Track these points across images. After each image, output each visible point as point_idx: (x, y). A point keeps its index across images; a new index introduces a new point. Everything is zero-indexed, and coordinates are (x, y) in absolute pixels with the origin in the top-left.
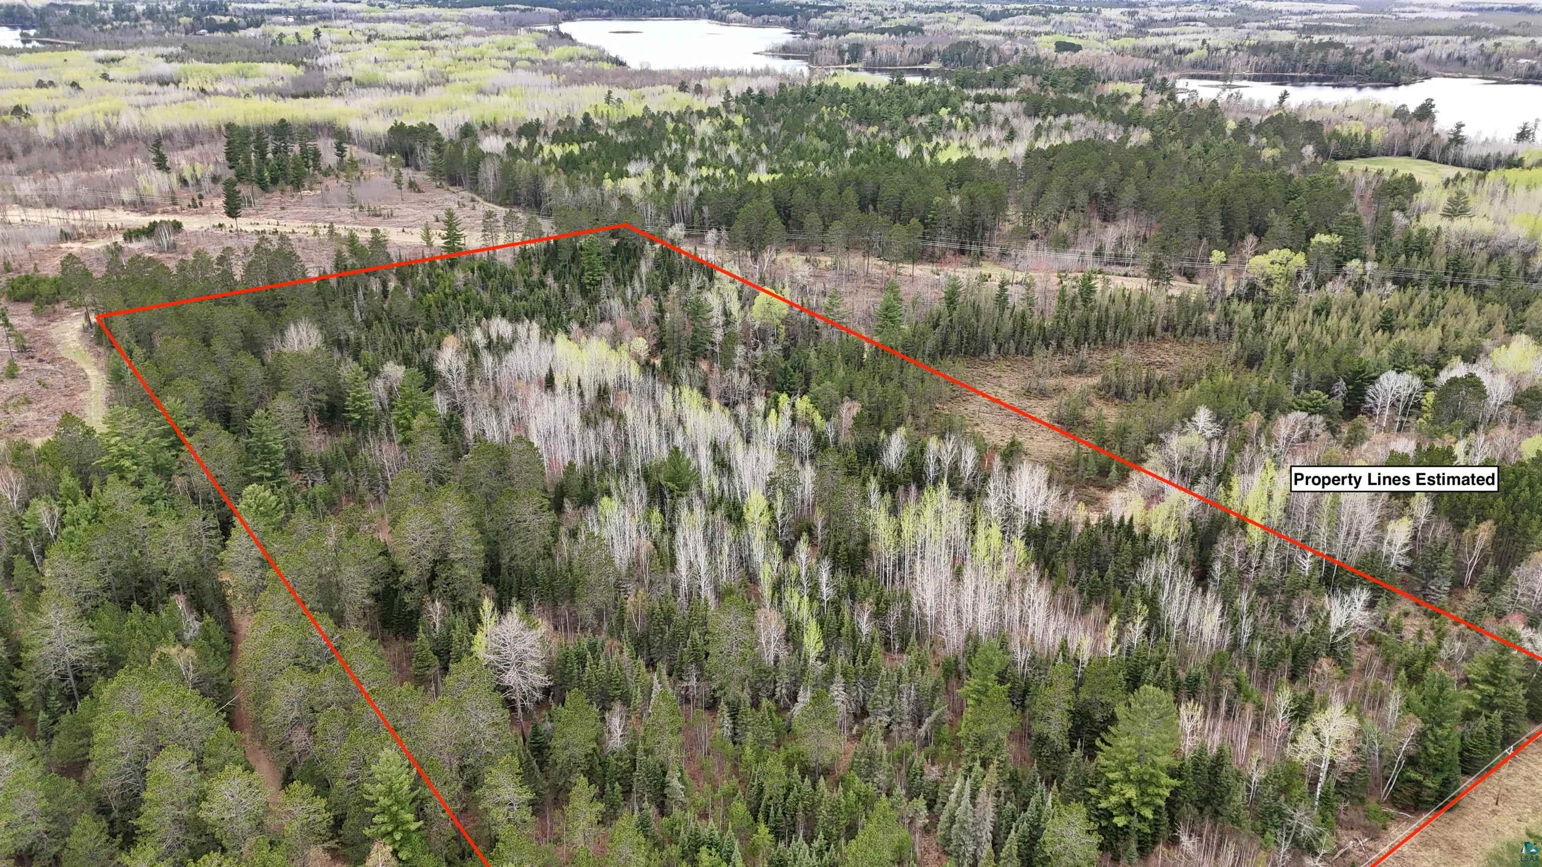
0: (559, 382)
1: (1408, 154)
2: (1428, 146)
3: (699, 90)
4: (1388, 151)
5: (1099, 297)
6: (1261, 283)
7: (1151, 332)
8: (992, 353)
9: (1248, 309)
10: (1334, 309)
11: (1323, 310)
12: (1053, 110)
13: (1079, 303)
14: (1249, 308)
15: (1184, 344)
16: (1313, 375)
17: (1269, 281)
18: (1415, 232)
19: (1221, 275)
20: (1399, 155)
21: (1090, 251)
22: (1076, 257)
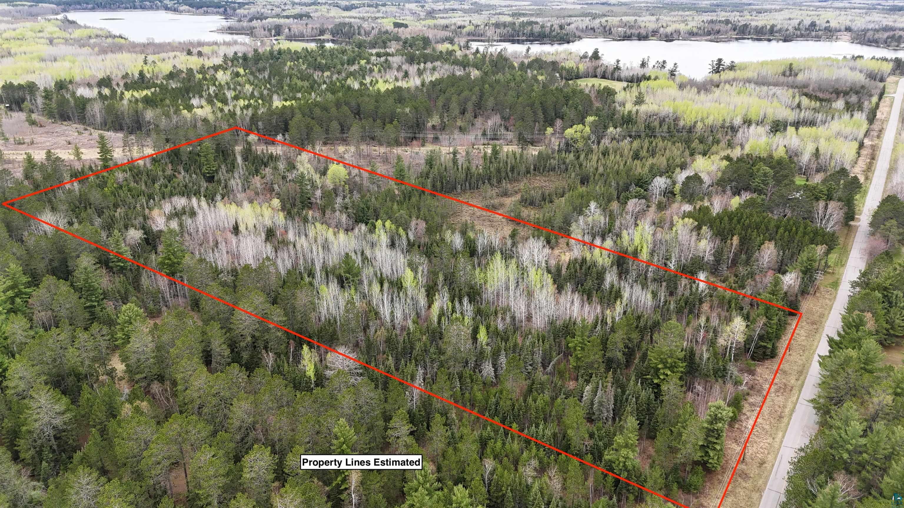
0: (242, 228)
1: (596, 76)
2: (604, 72)
3: (200, 54)
4: (587, 75)
5: (502, 156)
6: (571, 142)
7: (528, 172)
8: (459, 191)
9: (571, 157)
10: (611, 151)
11: (605, 153)
12: (422, 60)
13: (493, 160)
14: (572, 155)
15: (545, 176)
16: (621, 183)
17: (576, 141)
18: (626, 113)
19: (553, 139)
20: (592, 77)
21: (480, 133)
22: (473, 137)
